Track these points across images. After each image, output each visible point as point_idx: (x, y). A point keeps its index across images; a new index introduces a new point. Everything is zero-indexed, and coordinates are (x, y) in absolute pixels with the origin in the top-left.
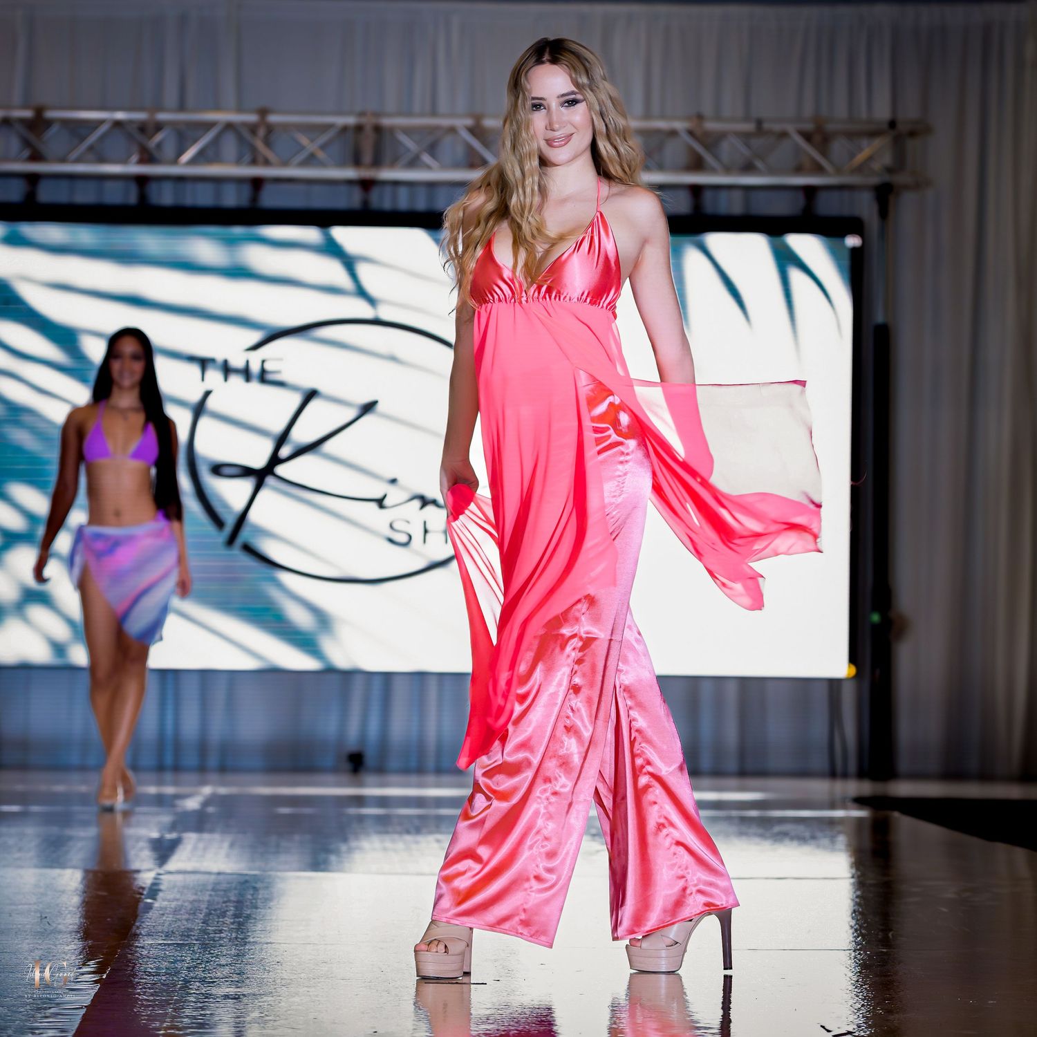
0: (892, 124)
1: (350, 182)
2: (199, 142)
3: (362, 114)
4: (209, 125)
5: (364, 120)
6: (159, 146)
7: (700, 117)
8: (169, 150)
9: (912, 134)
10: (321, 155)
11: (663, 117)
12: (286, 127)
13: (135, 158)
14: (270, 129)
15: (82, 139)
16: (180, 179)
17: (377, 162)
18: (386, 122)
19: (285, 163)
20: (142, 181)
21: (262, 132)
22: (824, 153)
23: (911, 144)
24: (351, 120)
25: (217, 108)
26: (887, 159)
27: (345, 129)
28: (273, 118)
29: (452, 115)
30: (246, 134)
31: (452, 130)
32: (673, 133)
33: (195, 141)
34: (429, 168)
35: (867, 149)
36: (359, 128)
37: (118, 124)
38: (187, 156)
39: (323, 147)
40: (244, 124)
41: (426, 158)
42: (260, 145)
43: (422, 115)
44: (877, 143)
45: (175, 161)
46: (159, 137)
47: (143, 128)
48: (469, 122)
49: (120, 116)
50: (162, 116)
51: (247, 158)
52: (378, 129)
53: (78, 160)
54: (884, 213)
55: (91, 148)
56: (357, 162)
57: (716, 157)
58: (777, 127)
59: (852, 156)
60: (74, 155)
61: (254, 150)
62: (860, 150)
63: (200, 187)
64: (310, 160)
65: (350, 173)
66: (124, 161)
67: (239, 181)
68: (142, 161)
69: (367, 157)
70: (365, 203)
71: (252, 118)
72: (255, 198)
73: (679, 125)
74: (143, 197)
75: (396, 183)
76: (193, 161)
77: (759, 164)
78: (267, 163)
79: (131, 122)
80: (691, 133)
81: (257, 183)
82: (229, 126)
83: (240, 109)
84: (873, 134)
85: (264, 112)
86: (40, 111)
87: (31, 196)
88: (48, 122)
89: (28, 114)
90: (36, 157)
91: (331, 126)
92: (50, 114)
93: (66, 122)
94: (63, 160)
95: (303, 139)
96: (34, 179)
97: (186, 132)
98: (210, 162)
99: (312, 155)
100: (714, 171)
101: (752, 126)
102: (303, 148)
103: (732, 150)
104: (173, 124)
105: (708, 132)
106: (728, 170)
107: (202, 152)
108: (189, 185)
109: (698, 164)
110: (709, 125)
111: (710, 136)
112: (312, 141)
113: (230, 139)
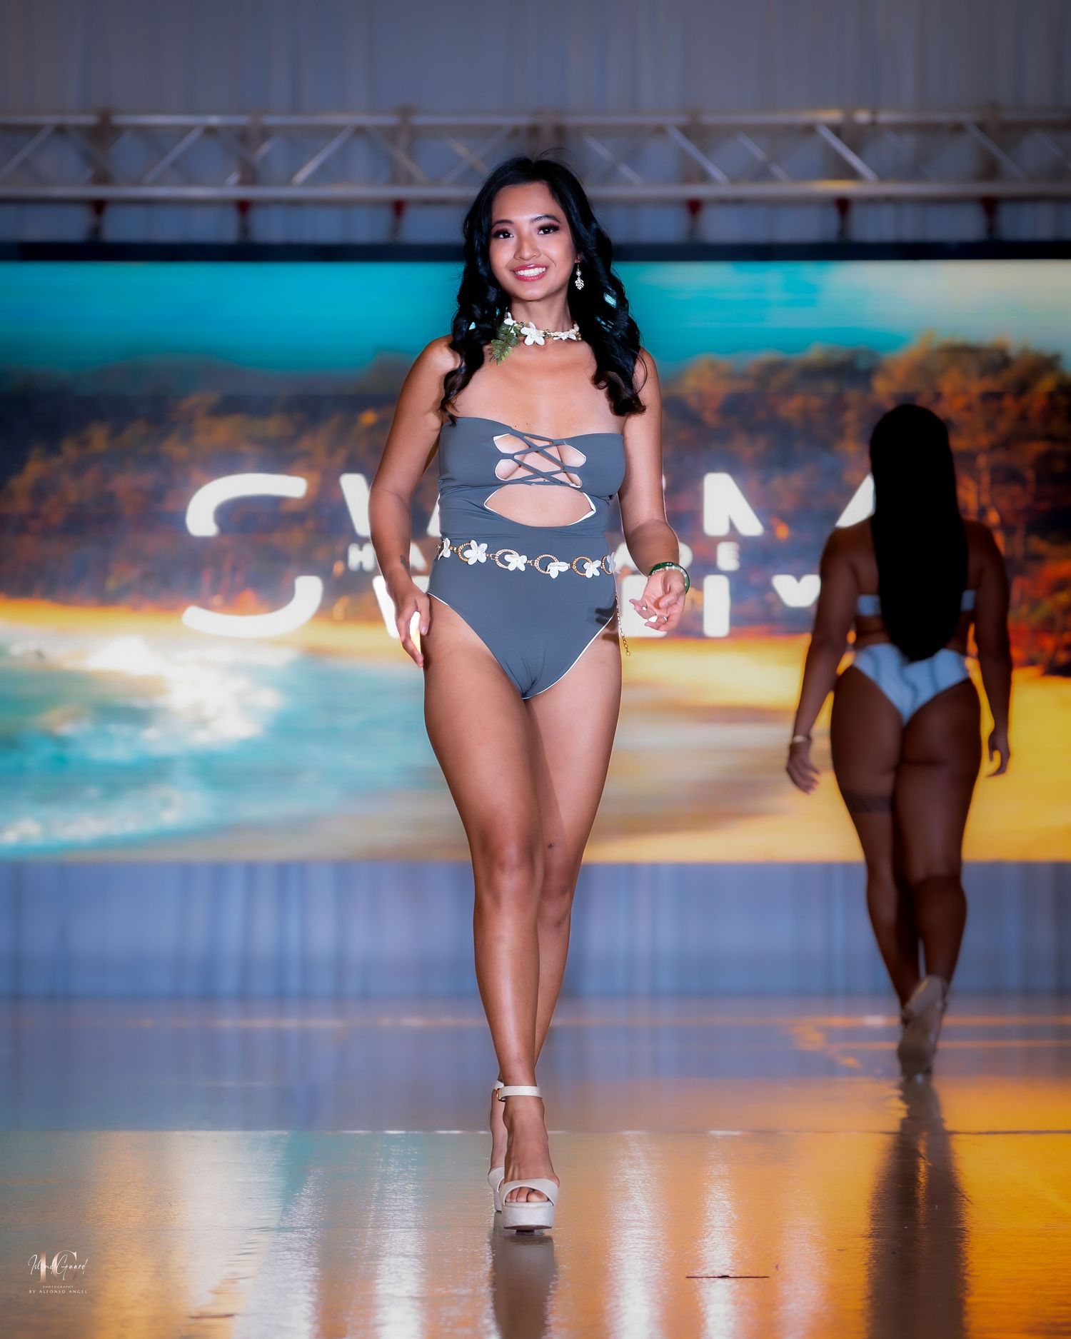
2: (316, 158)
3: (538, 112)
4: (330, 132)
5: (540, 120)
6: (266, 160)
7: (996, 107)
8: (279, 167)
10: (483, 169)
11: (943, 109)
12: (436, 131)
13: (234, 177)
14: (415, 133)
15: (164, 152)
16: (296, 203)
18: (570, 121)
19: (436, 182)
20: (244, 206)
21: (403, 139)
24: (523, 121)
25: (343, 107)
27: (515, 132)
28: (418, 120)
29: (661, 111)
30: (383, 143)
31: (660, 130)
32: (958, 128)
33: (313, 153)
34: (629, 184)
36: (534, 131)
37: (210, 131)
38: (302, 176)
39: (485, 159)
40: (379, 128)
41: (625, 171)
42: (401, 156)
43: (619, 112)
45: (288, 182)
46: (266, 148)
47: (244, 137)
48: (682, 120)
49: (214, 120)
50: (271, 120)
51: (385, 175)
52: (560, 131)
53: (158, 182)
55: (175, 165)
57: (1017, 161)
60: (152, 175)
61: (394, 165)
63: (322, 213)
64: (470, 175)
66: (220, 183)
67: (374, 203)
68: (244, 182)
71: (390, 120)
72: (395, 229)
73: (963, 117)
74: (245, 229)
76: (311, 181)
78: (410, 180)
79: (228, 128)
80: (982, 127)
81: (399, 207)
82: (360, 131)
83: (373, 111)
85: (405, 112)
86: (105, 116)
87: (96, 230)
88: (117, 131)
89: (90, 120)
90: (102, 178)
91: (497, 129)
92: (119, 120)
93: (141, 130)
94: (137, 182)
95: (460, 149)
96: (99, 206)
97: (303, 140)
98: (334, 181)
99: (472, 170)
100: (1015, 180)
101: (1065, 117)
102: (460, 160)
103: (1038, 150)
104: (284, 130)
105: (1005, 126)
106: (1032, 179)
107: (323, 168)
108: (307, 213)
109: (992, 170)
110: (1007, 116)
111: (1008, 132)
112: (472, 150)
113: (360, 148)
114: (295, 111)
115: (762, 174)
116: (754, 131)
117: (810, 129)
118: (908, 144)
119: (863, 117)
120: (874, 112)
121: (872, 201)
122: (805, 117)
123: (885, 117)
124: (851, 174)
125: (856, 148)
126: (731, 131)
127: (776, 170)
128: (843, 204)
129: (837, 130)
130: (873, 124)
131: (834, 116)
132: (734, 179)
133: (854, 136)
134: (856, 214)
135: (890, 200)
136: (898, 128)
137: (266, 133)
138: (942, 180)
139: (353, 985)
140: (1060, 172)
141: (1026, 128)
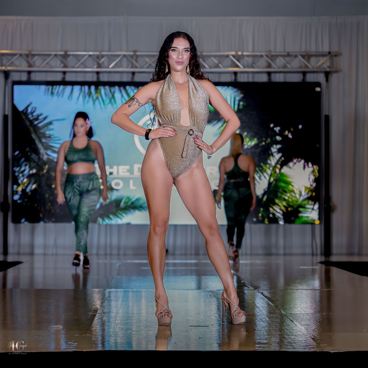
0: (329, 53)
2: (115, 62)
4: (118, 56)
6: (103, 62)
7: (270, 51)
8: (106, 64)
9: (336, 56)
10: (153, 64)
11: (258, 52)
12: (142, 56)
13: (96, 66)
14: (137, 56)
15: (79, 60)
16: (110, 72)
19: (142, 68)
20: (98, 73)
21: (134, 58)
22: (309, 62)
23: (335, 58)
25: (121, 51)
26: (328, 64)
28: (138, 53)
30: (130, 59)
32: (262, 56)
35: (322, 60)
37: (90, 56)
38: (111, 66)
39: (153, 62)
40: (129, 55)
42: (134, 62)
44: (325, 58)
45: (108, 67)
46: (103, 60)
47: (98, 57)
49: (91, 53)
50: (104, 53)
51: (130, 66)
53: (78, 67)
54: (327, 80)
55: (82, 63)
57: (275, 64)
58: (294, 54)
59: (317, 63)
60: (77, 66)
61: (132, 63)
62: (320, 61)
63: (116, 75)
66: (93, 68)
67: (128, 72)
68: (98, 67)
71: (132, 53)
72: (133, 78)
73: (263, 54)
74: (98, 78)
76: (113, 67)
77: (288, 66)
78: (136, 67)
79: (94, 55)
80: (267, 56)
81: (133, 73)
82: (124, 56)
83: (127, 51)
84: (324, 56)
85: (135, 51)
86: (66, 52)
87: (64, 78)
88: (69, 56)
89: (62, 53)
90: (65, 66)
92: (69, 53)
93: (74, 55)
94: (73, 67)
95: (148, 60)
96: (64, 73)
97: (111, 58)
98: (119, 67)
99: (150, 65)
100: (275, 68)
101: (286, 54)
102: (147, 62)
103: (280, 61)
104: (107, 55)
105: (272, 56)
106: (279, 68)
107: (116, 64)
108: (112, 74)
109: (269, 66)
110: (273, 54)
111: (273, 57)
112: (150, 60)
113: (125, 60)
114: (110, 51)
115: (217, 66)
116: (215, 56)
117: (228, 56)
118: (250, 60)
119: (240, 53)
120: (242, 52)
121: (242, 72)
122: (226, 53)
123: (245, 53)
124: (237, 66)
125: (238, 61)
126: (210, 56)
127: (220, 65)
128: (235, 73)
129: (234, 56)
130: (242, 55)
131: (233, 53)
132: (210, 67)
133: (239, 58)
134: (239, 75)
135: (246, 72)
136: (248, 56)
137: (103, 56)
138: (258, 68)
139: (122, 252)
140: (285, 67)
141: (277, 56)
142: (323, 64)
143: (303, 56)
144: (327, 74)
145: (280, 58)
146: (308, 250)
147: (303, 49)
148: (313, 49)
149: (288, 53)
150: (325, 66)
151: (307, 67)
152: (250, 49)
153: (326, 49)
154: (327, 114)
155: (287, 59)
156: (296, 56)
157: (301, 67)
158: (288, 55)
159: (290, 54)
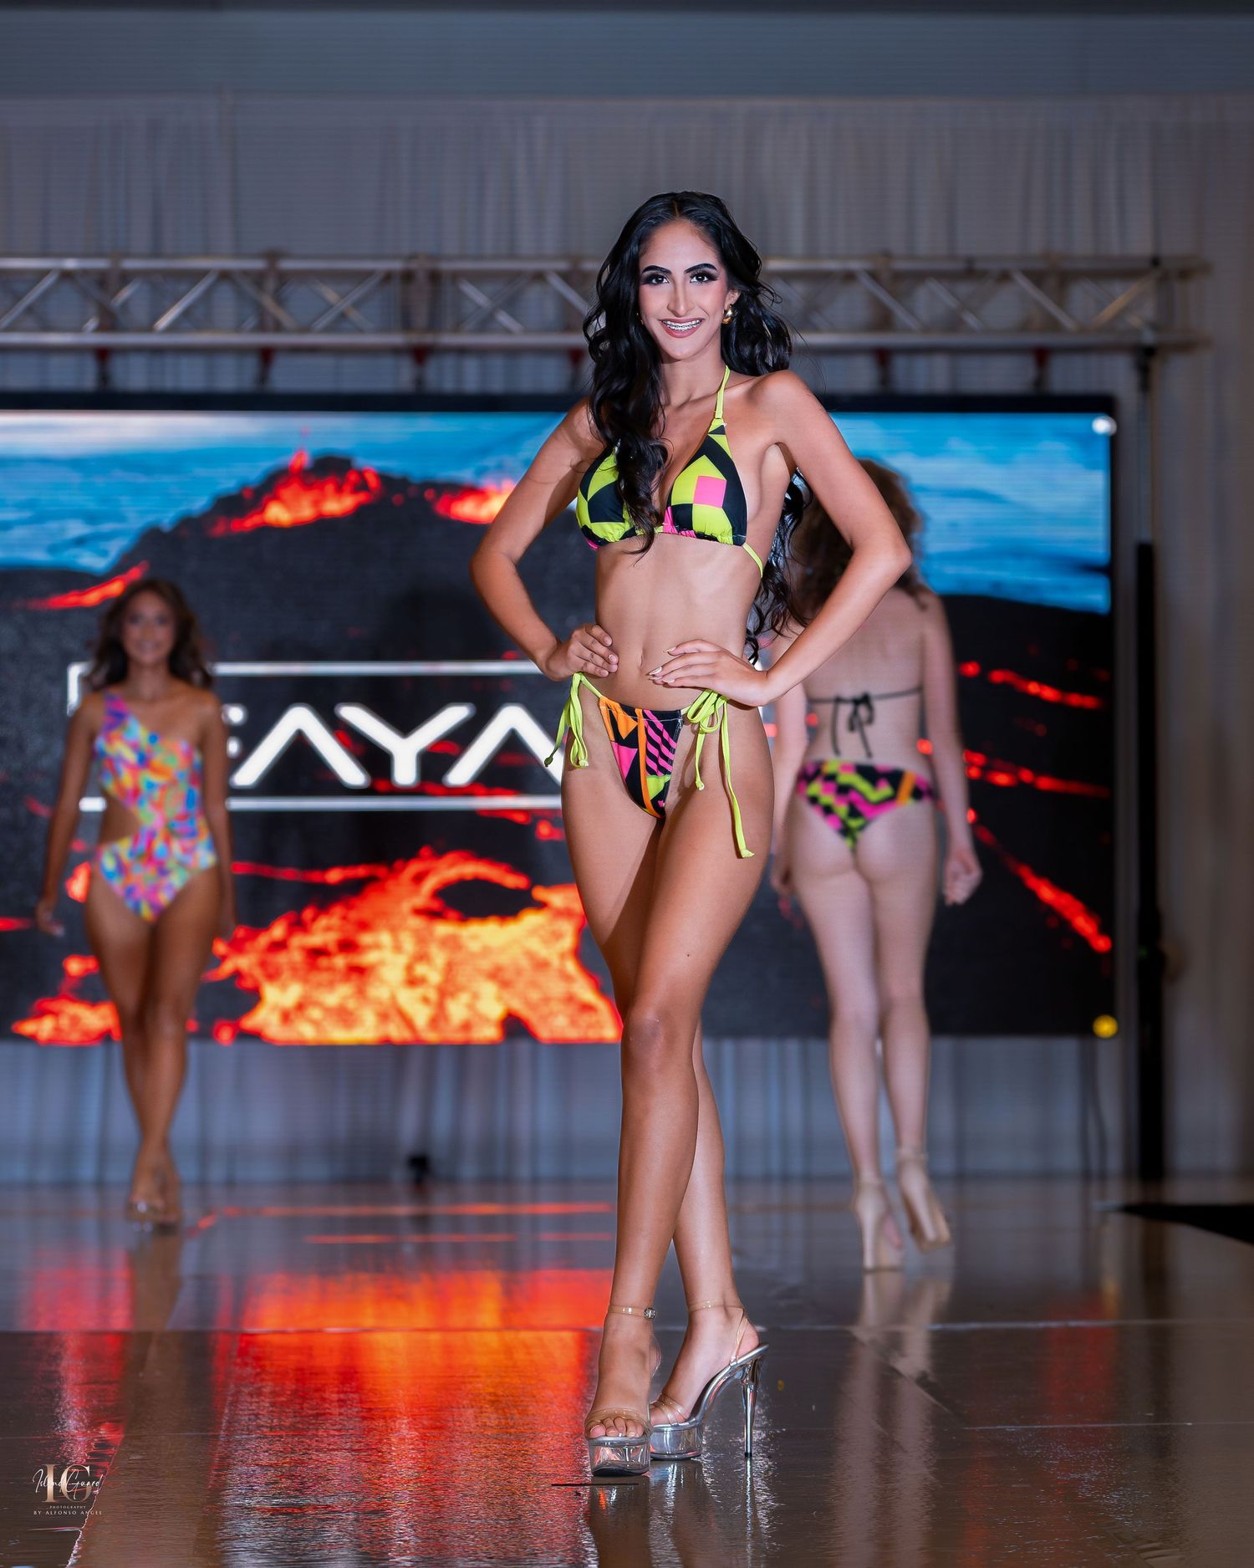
0: (1155, 262)
1: (396, 351)
2: (179, 303)
3: (413, 257)
4: (197, 276)
5: (414, 265)
6: (125, 305)
7: (887, 255)
8: (140, 313)
9: (1183, 275)
10: (355, 316)
11: (833, 257)
12: (304, 276)
13: (92, 323)
14: (284, 278)
15: (18, 298)
16: (157, 351)
17: (434, 325)
18: (445, 266)
19: (306, 329)
20: (103, 354)
21: (271, 284)
22: (1061, 302)
23: (1179, 288)
24: (397, 266)
25: (207, 253)
26: (1149, 310)
27: (388, 277)
28: (286, 265)
29: (540, 257)
30: (249, 289)
31: (539, 277)
32: (849, 277)
33: (176, 300)
34: (508, 331)
35: (1122, 295)
36: (408, 277)
37: (67, 275)
38: (164, 322)
39: (357, 305)
40: (246, 273)
41: (504, 318)
42: (268, 302)
43: (496, 257)
44: (1135, 287)
45: (149, 328)
46: (126, 293)
47: (105, 282)
48: (563, 266)
49: (70, 264)
50: (130, 264)
51: (252, 321)
52: (435, 277)
53: (11, 329)
54: (1145, 385)
55: (30, 310)
56: (406, 325)
57: (911, 312)
58: (995, 267)
59: (1100, 306)
60: (6, 320)
61: (261, 311)
62: (1112, 299)
63: (185, 362)
64: (340, 322)
65: (397, 339)
66: (78, 330)
67: (240, 351)
68: (101, 328)
69: (421, 317)
70: (419, 381)
71: (258, 265)
72: (263, 377)
73: (855, 265)
74: (104, 377)
75: (462, 351)
76: (173, 328)
77: (970, 320)
78: (278, 328)
79: (85, 272)
80: (873, 276)
81: (266, 355)
82: (225, 276)
83: (238, 255)
84: (1126, 272)
85: (273, 256)
91: (369, 274)
95: (330, 294)
97: (165, 285)
98: (199, 328)
99: (343, 316)
100: (907, 330)
101: (959, 266)
102: (330, 306)
103: (932, 300)
104: (145, 274)
105: (898, 276)
106: (926, 329)
107: (186, 314)
108: (169, 360)
109: (884, 321)
110: (901, 265)
111: (901, 281)
112: (343, 296)
113: (225, 293)
114: (156, 254)
118: (799, 293)
123: (773, 265)
136: (787, 277)
137: (125, 278)
138: (833, 329)
139: (217, 1173)
140: (954, 324)
141: (919, 277)
142: (1125, 310)
143: (1037, 278)
144: (1146, 358)
145: (933, 285)
146: (1068, 1158)
147: (1036, 246)
148: (1081, 246)
149: (970, 260)
150: (1134, 321)
151: (1053, 325)
152: (797, 243)
153: (1140, 244)
154: (1146, 535)
155: (964, 289)
156: (1005, 277)
157: (1025, 327)
158: (970, 272)
159: (979, 266)
